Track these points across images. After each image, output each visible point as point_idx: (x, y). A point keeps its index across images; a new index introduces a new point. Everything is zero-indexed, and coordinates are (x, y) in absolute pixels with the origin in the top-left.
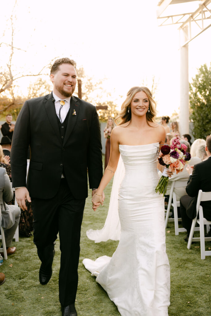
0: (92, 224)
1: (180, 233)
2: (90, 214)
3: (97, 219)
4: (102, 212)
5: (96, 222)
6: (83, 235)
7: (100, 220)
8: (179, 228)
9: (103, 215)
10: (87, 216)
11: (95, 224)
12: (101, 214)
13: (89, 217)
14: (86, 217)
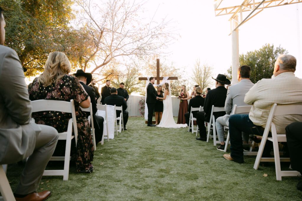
0: (165, 161)
1: (283, 178)
2: (164, 151)
3: (170, 156)
4: (176, 149)
5: (170, 159)
6: (154, 174)
7: (174, 157)
8: (282, 170)
9: (176, 152)
10: (161, 152)
11: (169, 161)
12: (174, 151)
13: (163, 154)
14: (159, 153)
